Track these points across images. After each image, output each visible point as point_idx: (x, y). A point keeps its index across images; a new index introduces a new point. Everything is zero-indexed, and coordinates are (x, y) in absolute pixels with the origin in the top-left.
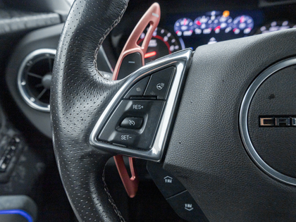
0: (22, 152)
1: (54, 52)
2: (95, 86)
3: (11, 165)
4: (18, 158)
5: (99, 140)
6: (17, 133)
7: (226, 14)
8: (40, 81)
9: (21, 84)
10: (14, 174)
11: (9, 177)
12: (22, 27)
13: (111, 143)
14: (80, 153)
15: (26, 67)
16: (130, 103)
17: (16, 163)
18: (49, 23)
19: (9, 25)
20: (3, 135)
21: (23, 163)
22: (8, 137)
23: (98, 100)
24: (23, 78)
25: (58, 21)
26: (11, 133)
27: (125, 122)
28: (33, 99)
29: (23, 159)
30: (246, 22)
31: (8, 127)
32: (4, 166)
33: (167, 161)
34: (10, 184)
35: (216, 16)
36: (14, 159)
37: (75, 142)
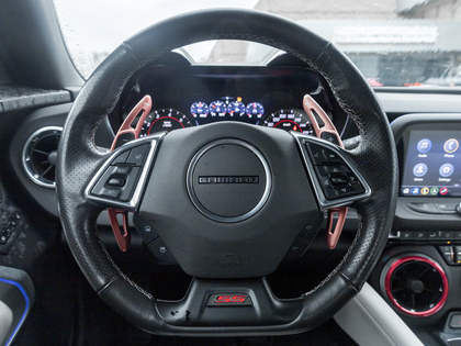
0: (22, 228)
1: (60, 129)
2: (94, 156)
3: (10, 240)
4: (18, 234)
5: (91, 194)
6: (18, 210)
7: (239, 99)
8: (46, 157)
9: (25, 160)
10: (13, 248)
11: (8, 249)
12: (30, 104)
13: (102, 196)
14: (76, 204)
15: (32, 143)
16: (116, 168)
17: (16, 238)
18: (59, 100)
19: (17, 102)
20: (3, 211)
21: (22, 239)
22: (9, 213)
23: (93, 165)
24: (28, 154)
25: (69, 99)
26: (12, 209)
27: (112, 181)
28: (37, 176)
29: (23, 235)
30: (258, 108)
31: (8, 204)
32: (3, 239)
33: (141, 209)
34: (9, 257)
35: (230, 101)
36: (14, 234)
37: (74, 196)
